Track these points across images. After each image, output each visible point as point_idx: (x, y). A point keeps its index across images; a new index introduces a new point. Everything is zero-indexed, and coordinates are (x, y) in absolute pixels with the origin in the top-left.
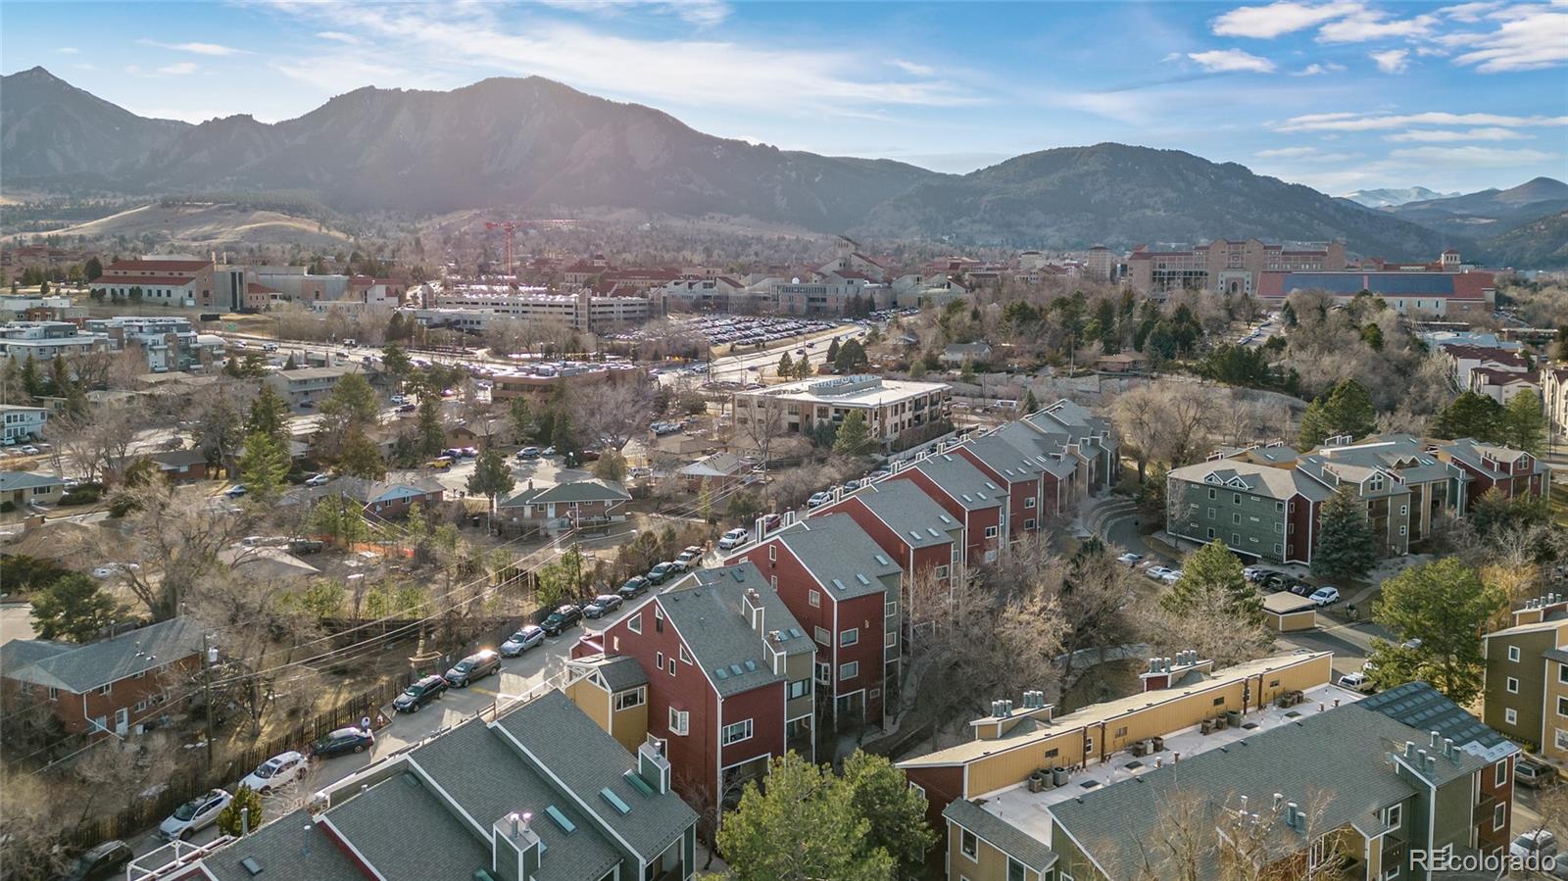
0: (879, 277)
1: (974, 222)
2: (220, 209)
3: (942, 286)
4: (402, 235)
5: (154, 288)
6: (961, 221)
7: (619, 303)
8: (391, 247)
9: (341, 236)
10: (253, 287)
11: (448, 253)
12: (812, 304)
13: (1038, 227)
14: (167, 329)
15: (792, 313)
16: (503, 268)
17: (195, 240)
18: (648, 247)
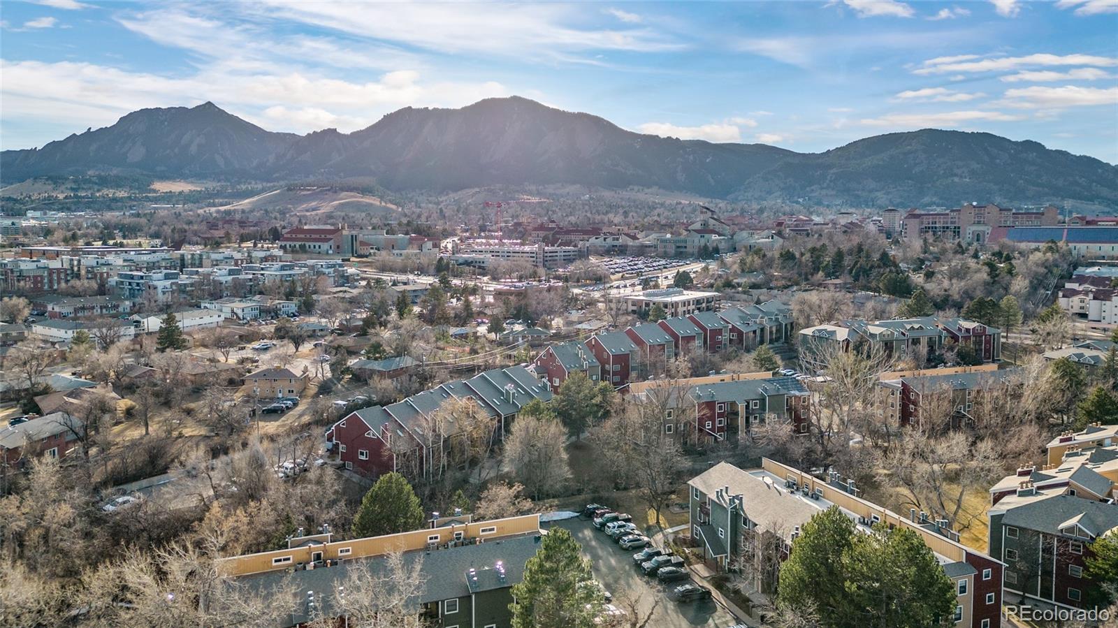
0: (727, 232)
1: (822, 188)
2: (321, 191)
3: (768, 238)
4: (430, 205)
5: (312, 244)
6: (812, 188)
7: (560, 250)
8: (426, 215)
9: (394, 207)
10: (363, 243)
11: (460, 218)
12: (678, 250)
13: (871, 191)
14: (333, 266)
15: (665, 256)
16: (494, 227)
17: (307, 211)
18: (586, 211)
